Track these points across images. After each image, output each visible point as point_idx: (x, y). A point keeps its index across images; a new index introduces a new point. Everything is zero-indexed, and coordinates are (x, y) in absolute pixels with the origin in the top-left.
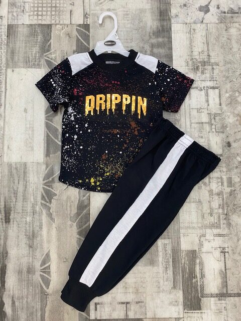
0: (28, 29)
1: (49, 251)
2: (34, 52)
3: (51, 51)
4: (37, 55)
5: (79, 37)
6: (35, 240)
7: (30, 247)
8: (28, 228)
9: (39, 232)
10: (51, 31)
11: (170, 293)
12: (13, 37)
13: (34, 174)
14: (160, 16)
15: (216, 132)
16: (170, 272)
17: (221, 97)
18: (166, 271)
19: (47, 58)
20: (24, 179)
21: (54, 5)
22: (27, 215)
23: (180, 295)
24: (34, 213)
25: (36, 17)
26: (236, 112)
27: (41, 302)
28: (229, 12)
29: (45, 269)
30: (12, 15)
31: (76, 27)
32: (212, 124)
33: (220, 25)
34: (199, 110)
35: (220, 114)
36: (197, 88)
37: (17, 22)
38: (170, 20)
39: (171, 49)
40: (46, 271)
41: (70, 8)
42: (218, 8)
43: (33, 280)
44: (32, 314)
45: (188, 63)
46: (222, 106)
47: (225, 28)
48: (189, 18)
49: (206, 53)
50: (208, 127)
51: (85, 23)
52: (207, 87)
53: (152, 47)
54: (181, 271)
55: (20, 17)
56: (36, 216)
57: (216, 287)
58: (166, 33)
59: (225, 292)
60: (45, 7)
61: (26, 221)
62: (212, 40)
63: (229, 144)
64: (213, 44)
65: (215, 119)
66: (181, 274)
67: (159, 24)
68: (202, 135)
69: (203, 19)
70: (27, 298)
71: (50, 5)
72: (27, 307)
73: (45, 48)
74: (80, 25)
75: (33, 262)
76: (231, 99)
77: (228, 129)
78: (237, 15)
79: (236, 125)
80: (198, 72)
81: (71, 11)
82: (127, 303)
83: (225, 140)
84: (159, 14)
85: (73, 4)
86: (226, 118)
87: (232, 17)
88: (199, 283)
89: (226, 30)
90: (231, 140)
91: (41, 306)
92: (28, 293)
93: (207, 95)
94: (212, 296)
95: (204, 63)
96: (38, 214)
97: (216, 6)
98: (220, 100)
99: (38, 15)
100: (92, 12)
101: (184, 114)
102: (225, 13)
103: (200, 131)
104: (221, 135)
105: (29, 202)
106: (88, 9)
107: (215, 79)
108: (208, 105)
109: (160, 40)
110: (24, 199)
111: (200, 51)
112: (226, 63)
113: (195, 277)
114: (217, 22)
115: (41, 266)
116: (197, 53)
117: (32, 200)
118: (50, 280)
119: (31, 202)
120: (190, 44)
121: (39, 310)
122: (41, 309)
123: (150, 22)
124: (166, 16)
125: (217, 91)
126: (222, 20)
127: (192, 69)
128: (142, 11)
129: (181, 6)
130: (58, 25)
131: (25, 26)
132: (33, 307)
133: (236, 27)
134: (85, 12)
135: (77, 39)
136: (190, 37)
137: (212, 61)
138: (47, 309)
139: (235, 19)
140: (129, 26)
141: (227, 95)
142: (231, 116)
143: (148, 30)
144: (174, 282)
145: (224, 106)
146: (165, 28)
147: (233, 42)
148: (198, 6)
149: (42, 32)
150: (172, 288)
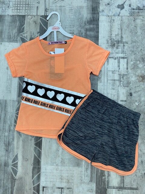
0: (11, 18)
1: (17, 154)
2: (14, 33)
3: (24, 32)
4: (16, 34)
5: (41, 23)
6: (9, 147)
7: (7, 151)
8: (6, 140)
9: (12, 143)
10: (25, 19)
11: (88, 184)
12: (2, 23)
13: (10, 107)
14: (93, 10)
15: (124, 86)
16: (89, 172)
17: (128, 64)
18: (87, 170)
19: (21, 37)
20: (5, 110)
21: (27, 3)
22: (6, 131)
23: (94, 186)
24: (10, 130)
25: (16, 11)
26: (137, 74)
27: (11, 183)
28: (137, 9)
29: (14, 164)
30: (2, 9)
31: (40, 17)
32: (121, 81)
33: (130, 17)
34: (113, 72)
35: (126, 75)
36: (113, 58)
37: (5, 13)
38: (98, 13)
39: (98, 32)
40: (15, 165)
41: (37, 5)
42: (130, 6)
43: (7, 170)
44: (6, 190)
45: (108, 41)
46: (128, 70)
47: (133, 19)
48: (111, 13)
49: (120, 36)
50: (118, 83)
51: (46, 15)
52: (119, 57)
53: (86, 31)
54: (95, 172)
55: (6, 10)
56: (11, 133)
57: (117, 183)
58: (95, 22)
59: (122, 186)
60: (21, 4)
61: (5, 135)
62: (125, 27)
63: (131, 94)
64: (125, 29)
65: (123, 78)
66: (95, 173)
67: (91, 16)
68: (114, 88)
69: (120, 13)
70: (4, 181)
71: (25, 3)
72: (3, 186)
73: (21, 30)
74: (42, 16)
75: (8, 160)
76: (134, 65)
77: (131, 84)
78: (142, 11)
79: (137, 82)
80: (114, 47)
81: (37, 7)
82: (62, 188)
83: (129, 92)
84: (92, 10)
85: (39, 3)
86: (130, 77)
87: (139, 12)
88: (106, 179)
89: (134, 21)
90: (132, 91)
91: (11, 186)
92: (4, 178)
93: (119, 62)
94: (114, 188)
95: (118, 42)
96: (12, 132)
97: (129, 5)
98: (127, 66)
99: (17, 9)
100: (50, 8)
101: (103, 74)
102: (134, 9)
103: (113, 85)
104: (126, 88)
105: (7, 124)
106: (48, 6)
107: (125, 52)
108: (119, 69)
109: (92, 26)
110: (4, 122)
111: (116, 34)
112: (133, 42)
113: (104, 176)
114: (129, 15)
115: (12, 162)
116: (114, 35)
117: (9, 123)
118: (17, 171)
119: (8, 124)
120: (110, 29)
121: (10, 188)
122: (11, 188)
123: (86, 15)
124: (96, 11)
125: (126, 60)
126: (132, 14)
127: (111, 46)
128: (81, 7)
129: (106, 5)
130: (29, 16)
131: (9, 16)
132: (7, 186)
133: (140, 19)
134: (46, 8)
135: (40, 25)
136: (111, 25)
137: (124, 40)
138: (15, 188)
139: (140, 14)
140: (72, 17)
141: (132, 63)
142: (134, 77)
143: (84, 19)
144: (91, 178)
145: (129, 69)
146: (95, 18)
147: (138, 28)
148: (117, 5)
149: (19, 20)
150: (90, 181)
